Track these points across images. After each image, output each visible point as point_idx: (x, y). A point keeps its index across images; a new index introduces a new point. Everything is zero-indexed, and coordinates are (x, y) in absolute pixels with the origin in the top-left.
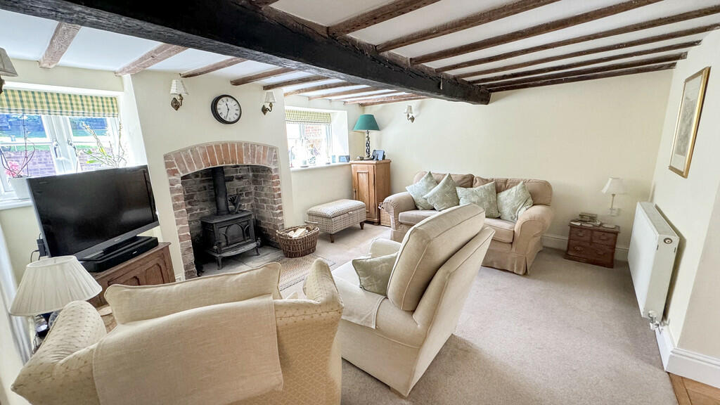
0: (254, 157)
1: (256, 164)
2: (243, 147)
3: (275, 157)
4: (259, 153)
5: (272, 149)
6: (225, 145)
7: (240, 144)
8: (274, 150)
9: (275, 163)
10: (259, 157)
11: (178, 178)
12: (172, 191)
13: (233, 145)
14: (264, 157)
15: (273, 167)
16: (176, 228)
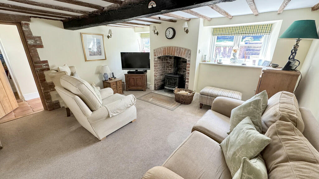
0: (180, 54)
1: (180, 56)
2: (176, 49)
3: (190, 54)
4: (182, 52)
5: (189, 50)
6: (170, 47)
7: (175, 47)
8: (190, 51)
9: (189, 57)
10: (182, 54)
11: (156, 57)
12: (154, 61)
13: (173, 48)
14: (184, 54)
15: (188, 59)
16: (154, 72)
